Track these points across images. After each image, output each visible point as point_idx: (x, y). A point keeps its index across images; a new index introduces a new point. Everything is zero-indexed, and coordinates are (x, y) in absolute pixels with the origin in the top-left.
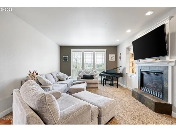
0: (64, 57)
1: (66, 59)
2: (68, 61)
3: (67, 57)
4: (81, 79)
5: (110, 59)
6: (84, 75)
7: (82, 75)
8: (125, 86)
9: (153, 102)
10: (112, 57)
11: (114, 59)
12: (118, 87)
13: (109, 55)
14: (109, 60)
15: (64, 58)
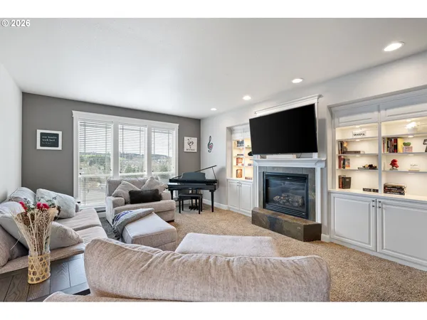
1: (50, 141)
2: (60, 148)
3: (57, 135)
4: (126, 203)
5: (186, 147)
6: (131, 193)
7: (123, 191)
8: (224, 207)
9: (300, 225)
10: (190, 144)
11: (194, 148)
12: (213, 212)
13: (185, 138)
14: (185, 150)
15: (41, 138)
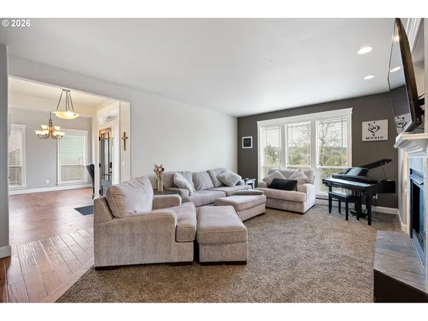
0: (244, 139)
1: (247, 143)
2: (251, 147)
3: (250, 139)
4: (268, 187)
5: (366, 135)
10: (374, 130)
11: (383, 135)
12: (370, 224)
13: (364, 123)
14: (364, 139)
15: (244, 142)
